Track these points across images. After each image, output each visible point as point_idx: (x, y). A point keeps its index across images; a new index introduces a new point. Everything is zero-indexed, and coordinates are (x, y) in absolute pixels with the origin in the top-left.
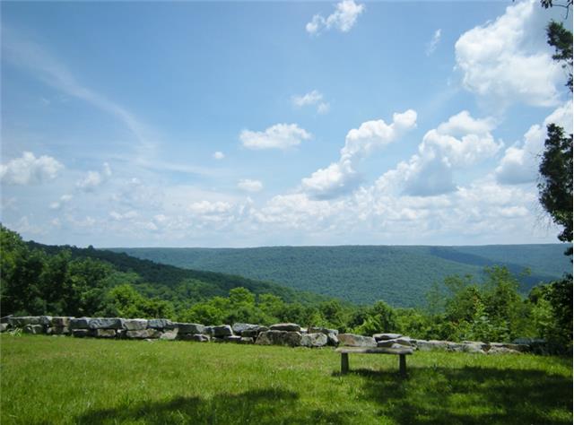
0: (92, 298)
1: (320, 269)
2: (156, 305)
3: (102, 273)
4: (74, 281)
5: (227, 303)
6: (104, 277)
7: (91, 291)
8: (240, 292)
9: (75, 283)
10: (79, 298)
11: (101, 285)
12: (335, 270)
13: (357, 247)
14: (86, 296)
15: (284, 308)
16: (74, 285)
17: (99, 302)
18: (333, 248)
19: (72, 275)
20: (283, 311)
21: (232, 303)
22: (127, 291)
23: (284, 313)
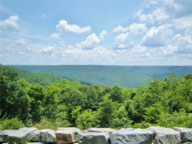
0: (13, 86)
1: (81, 73)
2: (39, 87)
3: (16, 74)
4: (4, 78)
5: (59, 85)
6: (17, 76)
7: (12, 82)
8: (64, 81)
9: (5, 79)
10: (7, 85)
11: (16, 79)
12: (86, 73)
13: (93, 65)
14: (10, 85)
15: (81, 87)
16: (4, 80)
17: (16, 87)
18: (85, 65)
19: (3, 75)
20: (81, 88)
21: (61, 85)
22: (24, 81)
23: (82, 88)
